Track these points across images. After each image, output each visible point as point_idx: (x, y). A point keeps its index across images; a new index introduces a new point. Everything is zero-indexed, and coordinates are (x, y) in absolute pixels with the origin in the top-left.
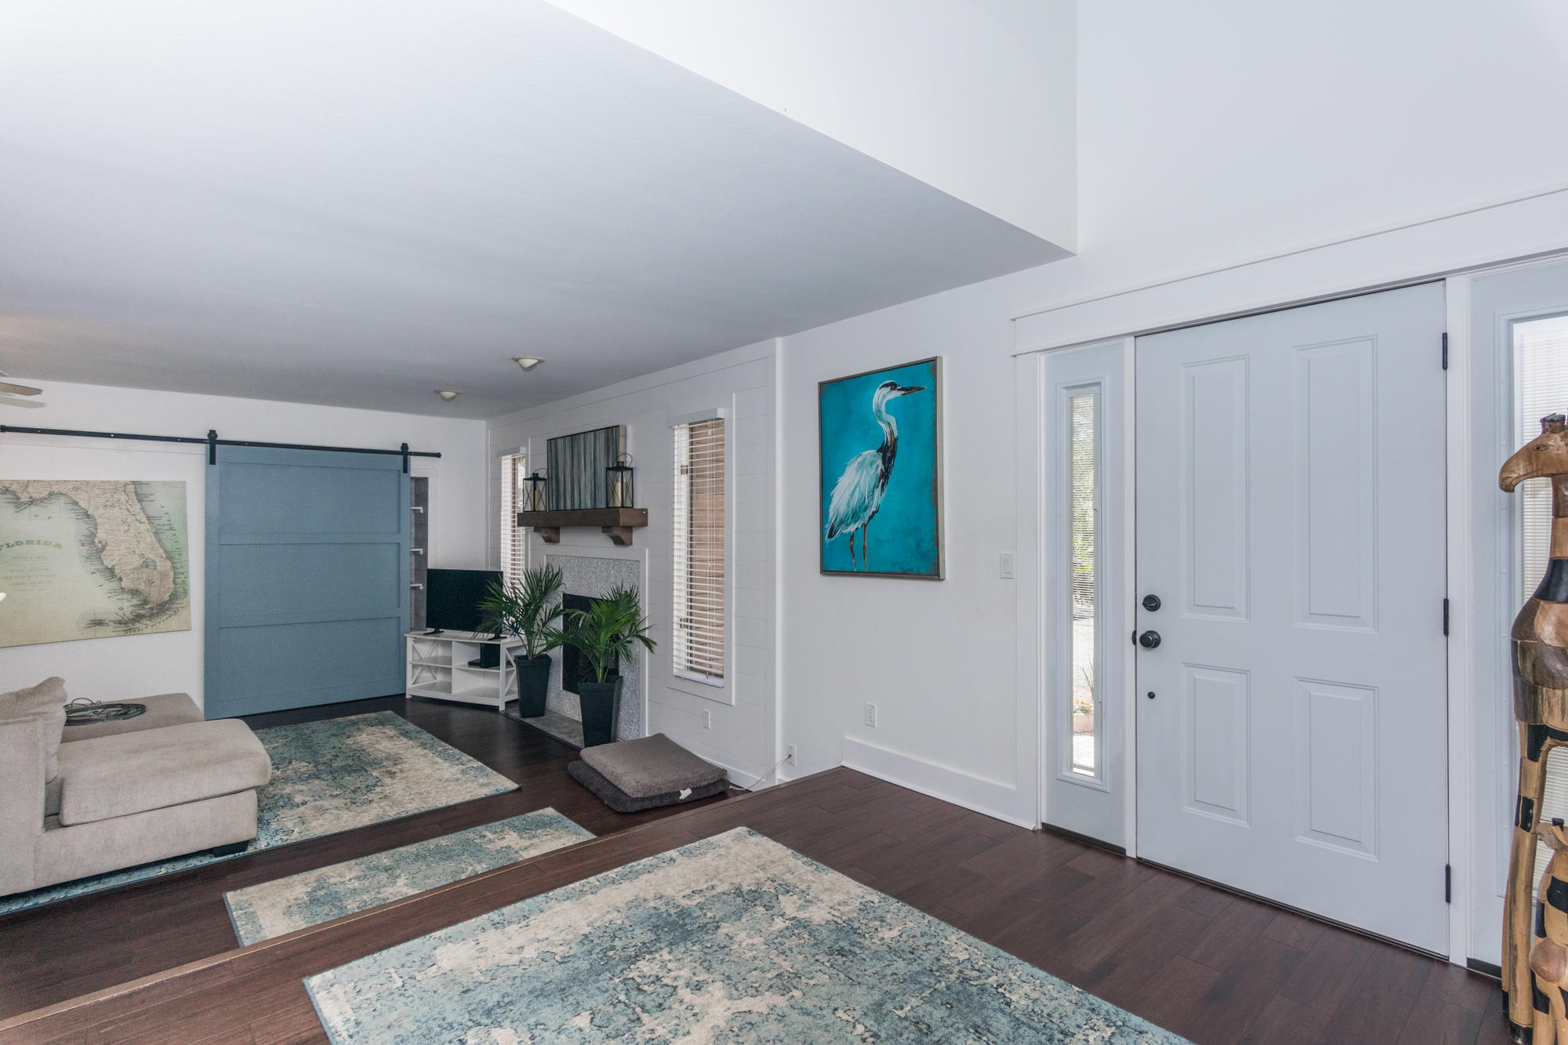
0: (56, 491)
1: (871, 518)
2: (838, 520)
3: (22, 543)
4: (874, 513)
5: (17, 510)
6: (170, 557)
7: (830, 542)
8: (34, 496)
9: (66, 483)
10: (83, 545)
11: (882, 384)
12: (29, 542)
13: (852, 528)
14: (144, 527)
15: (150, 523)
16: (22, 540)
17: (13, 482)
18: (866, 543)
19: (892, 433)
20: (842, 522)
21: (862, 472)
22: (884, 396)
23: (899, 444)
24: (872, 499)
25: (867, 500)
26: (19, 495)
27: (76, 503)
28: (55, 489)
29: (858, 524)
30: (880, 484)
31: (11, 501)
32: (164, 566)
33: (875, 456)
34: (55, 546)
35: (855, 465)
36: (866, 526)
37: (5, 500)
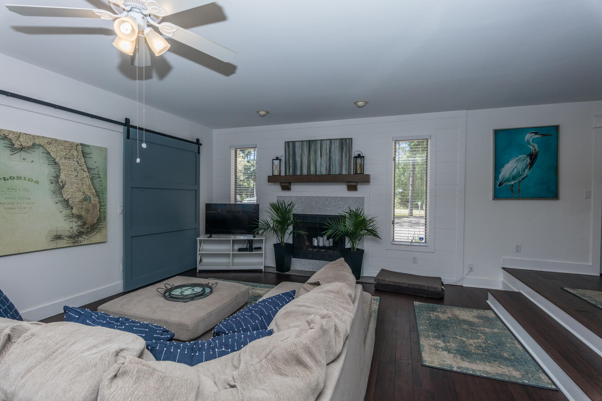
0: (37, 143)
1: (523, 179)
2: (504, 180)
3: (14, 178)
4: (524, 177)
5: (12, 153)
6: (98, 196)
7: (499, 188)
8: (24, 144)
9: (44, 139)
10: (52, 183)
11: (530, 133)
12: (19, 178)
13: (513, 183)
14: (86, 174)
15: (89, 172)
16: (15, 176)
17: (10, 132)
18: (520, 188)
19: (535, 150)
20: (506, 181)
21: (519, 163)
22: (531, 137)
23: (539, 153)
24: (524, 172)
25: (521, 173)
26: (14, 142)
27: (48, 153)
28: (37, 141)
29: (516, 181)
30: (529, 167)
31: (8, 145)
32: (95, 200)
33: (526, 157)
34: (35, 182)
35: (515, 160)
36: (520, 182)
37: (4, 145)
